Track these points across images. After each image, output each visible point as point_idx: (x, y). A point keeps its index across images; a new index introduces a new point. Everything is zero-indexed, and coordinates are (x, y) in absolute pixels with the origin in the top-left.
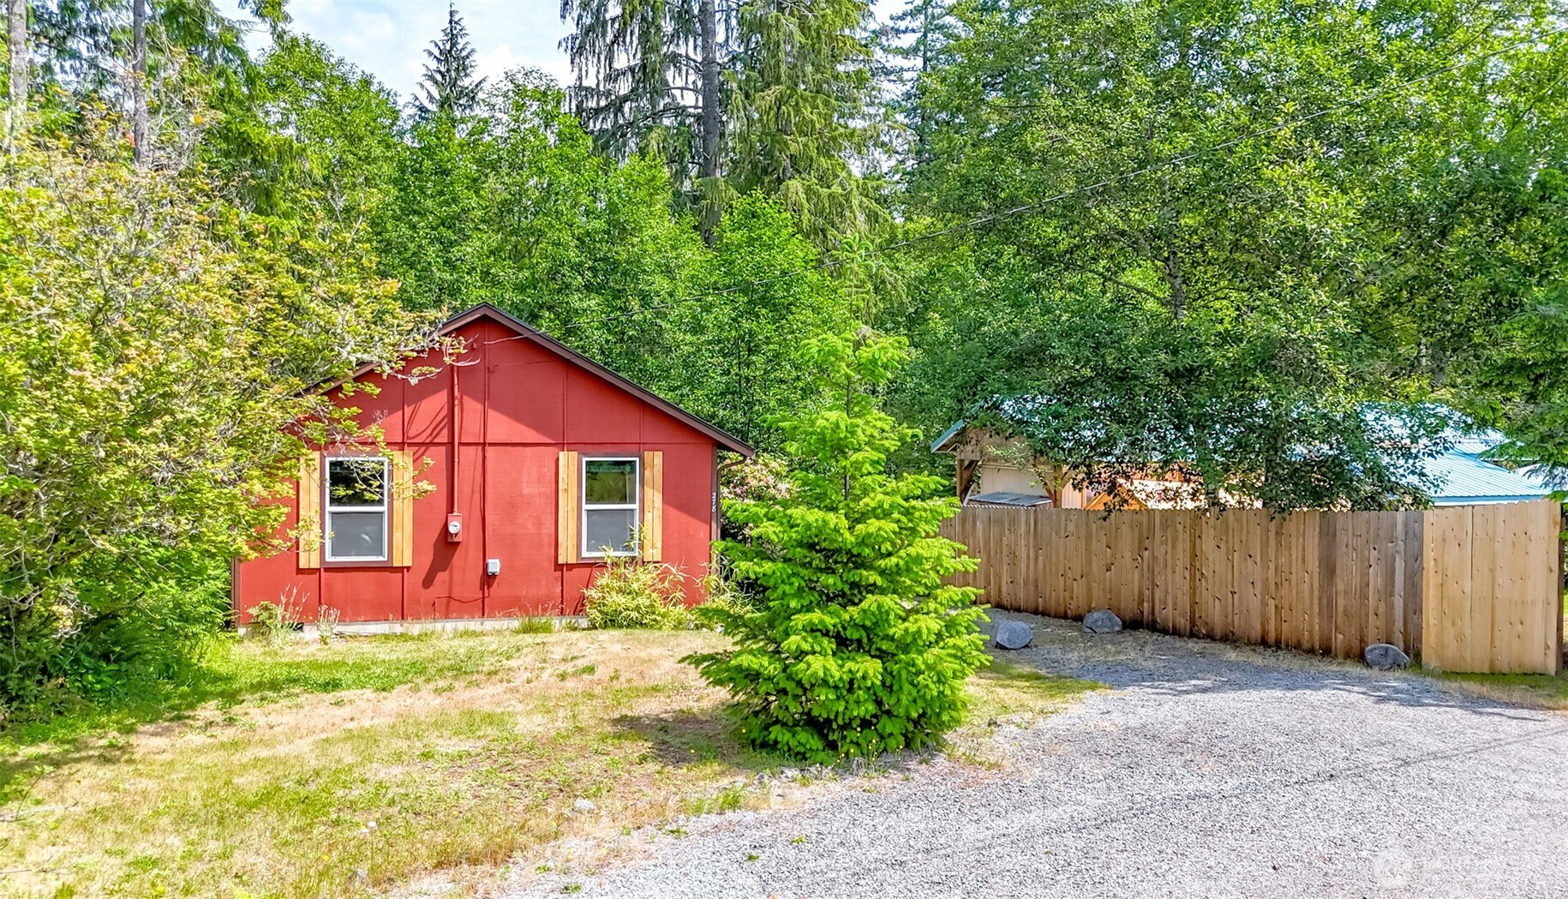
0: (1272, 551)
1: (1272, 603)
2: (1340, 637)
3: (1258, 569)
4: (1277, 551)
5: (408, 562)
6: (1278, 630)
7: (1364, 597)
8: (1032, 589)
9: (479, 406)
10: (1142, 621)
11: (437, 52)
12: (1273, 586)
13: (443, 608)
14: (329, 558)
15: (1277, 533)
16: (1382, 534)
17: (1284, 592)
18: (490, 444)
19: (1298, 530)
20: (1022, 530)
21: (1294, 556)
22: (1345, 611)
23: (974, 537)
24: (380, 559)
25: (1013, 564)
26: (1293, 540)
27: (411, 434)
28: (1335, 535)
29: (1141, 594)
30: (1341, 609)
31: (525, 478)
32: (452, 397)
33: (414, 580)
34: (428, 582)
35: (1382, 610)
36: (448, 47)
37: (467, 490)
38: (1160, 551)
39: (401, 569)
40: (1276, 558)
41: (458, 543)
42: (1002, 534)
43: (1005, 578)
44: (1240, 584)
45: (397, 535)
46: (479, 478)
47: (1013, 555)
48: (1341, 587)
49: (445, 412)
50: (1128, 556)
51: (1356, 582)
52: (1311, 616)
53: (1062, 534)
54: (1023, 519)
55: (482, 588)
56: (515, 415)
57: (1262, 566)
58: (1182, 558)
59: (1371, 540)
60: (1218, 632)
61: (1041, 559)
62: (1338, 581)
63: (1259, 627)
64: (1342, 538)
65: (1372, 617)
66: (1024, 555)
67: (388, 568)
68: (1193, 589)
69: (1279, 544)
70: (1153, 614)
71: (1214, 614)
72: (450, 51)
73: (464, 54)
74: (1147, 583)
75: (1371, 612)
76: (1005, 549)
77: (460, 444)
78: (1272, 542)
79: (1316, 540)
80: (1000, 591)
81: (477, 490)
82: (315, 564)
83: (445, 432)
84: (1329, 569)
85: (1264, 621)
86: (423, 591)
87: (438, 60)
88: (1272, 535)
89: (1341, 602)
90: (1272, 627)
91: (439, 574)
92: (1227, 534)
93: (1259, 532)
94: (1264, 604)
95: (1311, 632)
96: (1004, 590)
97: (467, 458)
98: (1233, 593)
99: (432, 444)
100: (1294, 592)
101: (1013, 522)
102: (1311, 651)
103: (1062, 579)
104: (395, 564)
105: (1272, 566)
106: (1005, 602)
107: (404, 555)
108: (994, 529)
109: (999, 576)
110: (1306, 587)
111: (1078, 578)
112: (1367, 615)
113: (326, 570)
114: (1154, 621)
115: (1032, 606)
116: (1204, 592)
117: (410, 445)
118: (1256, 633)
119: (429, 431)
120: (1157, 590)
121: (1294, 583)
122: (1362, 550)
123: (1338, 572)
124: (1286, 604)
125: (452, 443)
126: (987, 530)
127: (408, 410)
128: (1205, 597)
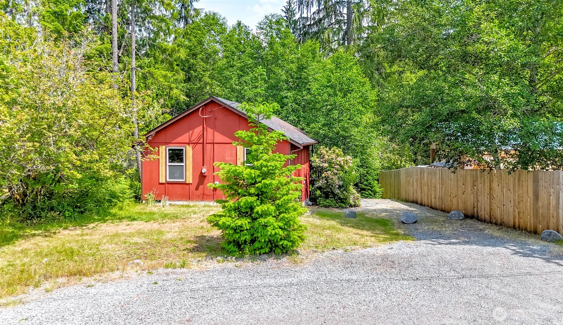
0: (516, 188)
1: (517, 210)
2: (541, 226)
3: (512, 195)
4: (518, 188)
5: (191, 182)
6: (519, 222)
7: (549, 209)
8: (441, 201)
9: (212, 131)
10: (474, 216)
11: (285, 10)
12: (517, 203)
13: (202, 197)
14: (168, 180)
15: (518, 180)
16: (555, 181)
17: (521, 205)
18: (216, 143)
19: (525, 178)
20: (438, 177)
21: (524, 190)
22: (542, 215)
23: (424, 179)
24: (183, 180)
25: (435, 191)
26: (524, 183)
27: (192, 140)
28: (538, 182)
29: (474, 204)
30: (540, 214)
31: (226, 155)
32: (203, 128)
33: (193, 188)
34: (197, 189)
35: (555, 215)
36: (288, 7)
37: (208, 159)
38: (480, 186)
39: (189, 184)
40: (518, 191)
41: (206, 176)
42: (432, 179)
43: (433, 197)
44: (506, 201)
45: (187, 173)
46: (212, 154)
47: (435, 186)
48: (540, 204)
49: (202, 132)
50: (469, 188)
51: (546, 202)
52: (530, 217)
53: (450, 179)
54: (438, 173)
55: (213, 191)
56: (223, 134)
57: (513, 194)
58: (487, 191)
59: (551, 184)
60: (499, 222)
61: (443, 189)
62: (540, 202)
63: (512, 221)
64: (542, 183)
65: (551, 218)
66: (439, 188)
67: (185, 184)
68: (490, 202)
69: (519, 184)
70: (478, 213)
71: (497, 214)
72: (289, 9)
73: (294, 9)
74: (475, 199)
75: (551, 216)
76: (433, 184)
77: (206, 143)
78: (517, 184)
79: (532, 183)
80: (431, 201)
81: (212, 158)
82: (164, 182)
83: (202, 139)
84: (536, 196)
85: (514, 218)
86: (195, 191)
87: (285, 12)
88: (517, 181)
89: (541, 211)
90: (517, 221)
91: (200, 186)
92: (501, 180)
93: (512, 179)
94: (514, 211)
95: (530, 224)
96: (433, 201)
97: (209, 147)
98: (504, 205)
99: (198, 143)
100: (524, 206)
101: (435, 174)
102: (530, 232)
103: (449, 197)
104: (187, 182)
105: (517, 194)
106: (433, 206)
107: (190, 180)
108: (430, 177)
109: (431, 195)
110: (529, 204)
111: (454, 197)
112: (550, 217)
113: (167, 183)
114: (478, 216)
115: (440, 208)
116: (494, 204)
117: (191, 143)
118: (511, 223)
119: (197, 139)
120: (479, 203)
121: (524, 201)
122: (548, 189)
123: (539, 198)
124: (521, 211)
125: (204, 143)
126: (428, 177)
127: (191, 132)
128: (495, 207)
